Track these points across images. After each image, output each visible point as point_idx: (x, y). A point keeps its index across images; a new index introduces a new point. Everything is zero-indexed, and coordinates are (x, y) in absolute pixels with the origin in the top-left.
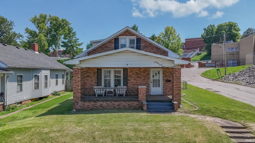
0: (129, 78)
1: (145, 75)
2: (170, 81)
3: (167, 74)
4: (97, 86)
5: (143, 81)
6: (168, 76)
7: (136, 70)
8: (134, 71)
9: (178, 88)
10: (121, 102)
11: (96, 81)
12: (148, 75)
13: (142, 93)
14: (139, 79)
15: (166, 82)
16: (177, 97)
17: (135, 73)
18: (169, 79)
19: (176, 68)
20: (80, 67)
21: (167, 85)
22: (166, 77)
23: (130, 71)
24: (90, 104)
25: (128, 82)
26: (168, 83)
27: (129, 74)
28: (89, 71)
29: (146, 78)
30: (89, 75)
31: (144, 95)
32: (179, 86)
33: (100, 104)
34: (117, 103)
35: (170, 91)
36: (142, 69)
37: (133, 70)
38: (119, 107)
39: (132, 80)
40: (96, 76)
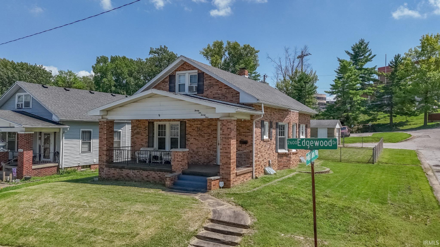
0: (188, 136)
1: (210, 131)
3: (242, 130)
4: (148, 147)
5: (207, 141)
6: (243, 134)
7: (197, 123)
8: (195, 126)
11: (147, 140)
12: (215, 132)
13: (177, 159)
14: (201, 138)
15: (241, 145)
16: (225, 169)
17: (196, 129)
18: (245, 139)
21: (241, 149)
22: (240, 136)
23: (189, 126)
25: (187, 142)
26: (244, 146)
27: (188, 130)
28: (139, 126)
29: (212, 137)
30: (139, 131)
32: (228, 151)
33: (125, 173)
34: (145, 173)
36: (205, 123)
37: (193, 123)
39: (192, 140)
40: (147, 132)
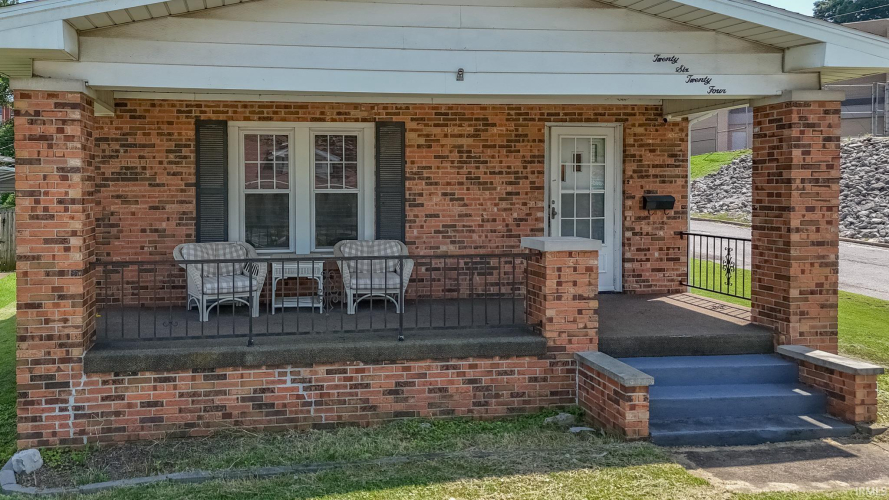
0: (413, 186)
1: (516, 164)
2: (666, 204)
3: (649, 158)
4: (198, 240)
5: (504, 205)
6: (652, 171)
7: (457, 130)
8: (449, 141)
9: (820, 250)
10: (417, 366)
11: (191, 207)
12: (536, 167)
13: (572, 290)
14: (476, 192)
15: (645, 213)
16: (814, 311)
17: (455, 156)
18: (662, 190)
19: (807, 104)
20: (79, 87)
21: (647, 228)
22: (643, 182)
23: (422, 141)
24: (165, 392)
25: (410, 213)
26: (657, 216)
27: (416, 158)
28: (140, 139)
29: (524, 185)
30: (135, 162)
31: (582, 304)
33: (248, 391)
34: (381, 377)
35: (665, 265)
36: (495, 130)
37: (437, 131)
38: (400, 407)
39: (434, 202)
40: (188, 169)
